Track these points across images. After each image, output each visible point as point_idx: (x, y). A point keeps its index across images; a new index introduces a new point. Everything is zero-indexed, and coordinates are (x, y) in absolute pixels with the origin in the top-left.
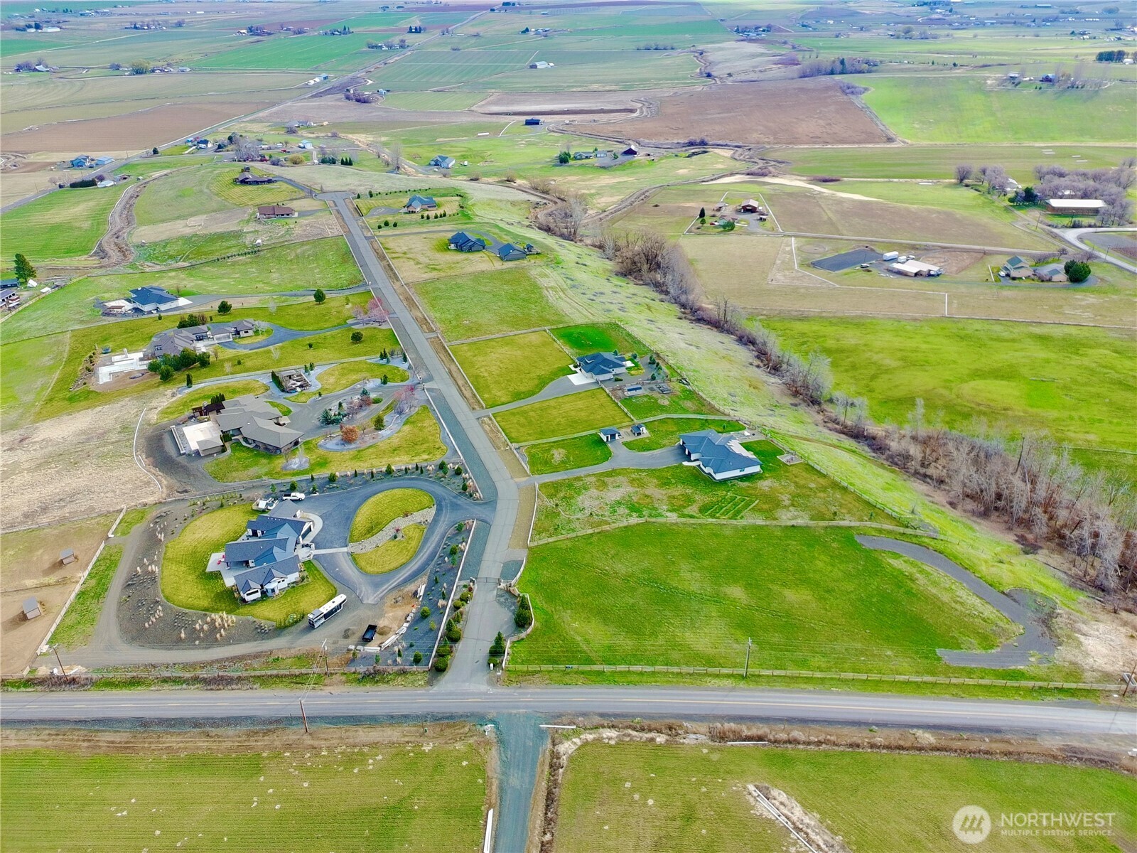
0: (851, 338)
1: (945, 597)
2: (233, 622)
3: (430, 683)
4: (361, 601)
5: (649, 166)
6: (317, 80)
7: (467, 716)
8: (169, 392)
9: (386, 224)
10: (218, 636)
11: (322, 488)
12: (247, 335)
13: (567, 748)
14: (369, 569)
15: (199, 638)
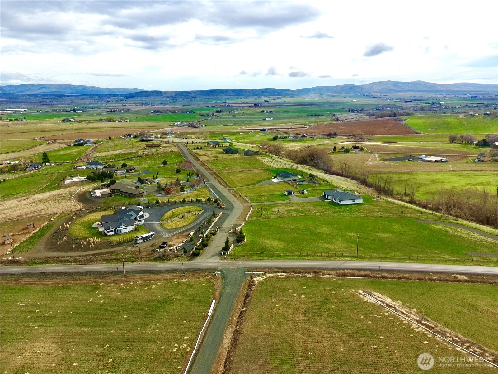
0: (405, 177)
1: (466, 236)
2: (99, 241)
3: (190, 260)
4: (162, 237)
5: (312, 141)
6: (178, 123)
7: (207, 270)
8: (93, 184)
9: (198, 148)
10: (90, 246)
11: (152, 206)
12: (131, 172)
13: (257, 279)
14: (168, 227)
15: (81, 248)
